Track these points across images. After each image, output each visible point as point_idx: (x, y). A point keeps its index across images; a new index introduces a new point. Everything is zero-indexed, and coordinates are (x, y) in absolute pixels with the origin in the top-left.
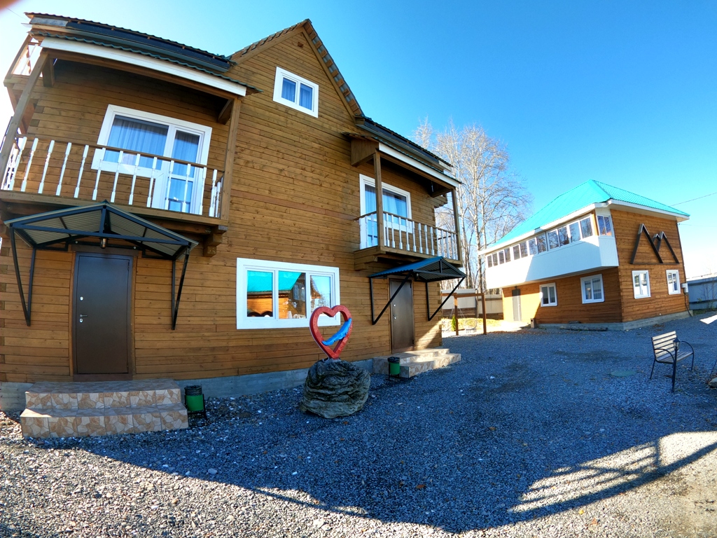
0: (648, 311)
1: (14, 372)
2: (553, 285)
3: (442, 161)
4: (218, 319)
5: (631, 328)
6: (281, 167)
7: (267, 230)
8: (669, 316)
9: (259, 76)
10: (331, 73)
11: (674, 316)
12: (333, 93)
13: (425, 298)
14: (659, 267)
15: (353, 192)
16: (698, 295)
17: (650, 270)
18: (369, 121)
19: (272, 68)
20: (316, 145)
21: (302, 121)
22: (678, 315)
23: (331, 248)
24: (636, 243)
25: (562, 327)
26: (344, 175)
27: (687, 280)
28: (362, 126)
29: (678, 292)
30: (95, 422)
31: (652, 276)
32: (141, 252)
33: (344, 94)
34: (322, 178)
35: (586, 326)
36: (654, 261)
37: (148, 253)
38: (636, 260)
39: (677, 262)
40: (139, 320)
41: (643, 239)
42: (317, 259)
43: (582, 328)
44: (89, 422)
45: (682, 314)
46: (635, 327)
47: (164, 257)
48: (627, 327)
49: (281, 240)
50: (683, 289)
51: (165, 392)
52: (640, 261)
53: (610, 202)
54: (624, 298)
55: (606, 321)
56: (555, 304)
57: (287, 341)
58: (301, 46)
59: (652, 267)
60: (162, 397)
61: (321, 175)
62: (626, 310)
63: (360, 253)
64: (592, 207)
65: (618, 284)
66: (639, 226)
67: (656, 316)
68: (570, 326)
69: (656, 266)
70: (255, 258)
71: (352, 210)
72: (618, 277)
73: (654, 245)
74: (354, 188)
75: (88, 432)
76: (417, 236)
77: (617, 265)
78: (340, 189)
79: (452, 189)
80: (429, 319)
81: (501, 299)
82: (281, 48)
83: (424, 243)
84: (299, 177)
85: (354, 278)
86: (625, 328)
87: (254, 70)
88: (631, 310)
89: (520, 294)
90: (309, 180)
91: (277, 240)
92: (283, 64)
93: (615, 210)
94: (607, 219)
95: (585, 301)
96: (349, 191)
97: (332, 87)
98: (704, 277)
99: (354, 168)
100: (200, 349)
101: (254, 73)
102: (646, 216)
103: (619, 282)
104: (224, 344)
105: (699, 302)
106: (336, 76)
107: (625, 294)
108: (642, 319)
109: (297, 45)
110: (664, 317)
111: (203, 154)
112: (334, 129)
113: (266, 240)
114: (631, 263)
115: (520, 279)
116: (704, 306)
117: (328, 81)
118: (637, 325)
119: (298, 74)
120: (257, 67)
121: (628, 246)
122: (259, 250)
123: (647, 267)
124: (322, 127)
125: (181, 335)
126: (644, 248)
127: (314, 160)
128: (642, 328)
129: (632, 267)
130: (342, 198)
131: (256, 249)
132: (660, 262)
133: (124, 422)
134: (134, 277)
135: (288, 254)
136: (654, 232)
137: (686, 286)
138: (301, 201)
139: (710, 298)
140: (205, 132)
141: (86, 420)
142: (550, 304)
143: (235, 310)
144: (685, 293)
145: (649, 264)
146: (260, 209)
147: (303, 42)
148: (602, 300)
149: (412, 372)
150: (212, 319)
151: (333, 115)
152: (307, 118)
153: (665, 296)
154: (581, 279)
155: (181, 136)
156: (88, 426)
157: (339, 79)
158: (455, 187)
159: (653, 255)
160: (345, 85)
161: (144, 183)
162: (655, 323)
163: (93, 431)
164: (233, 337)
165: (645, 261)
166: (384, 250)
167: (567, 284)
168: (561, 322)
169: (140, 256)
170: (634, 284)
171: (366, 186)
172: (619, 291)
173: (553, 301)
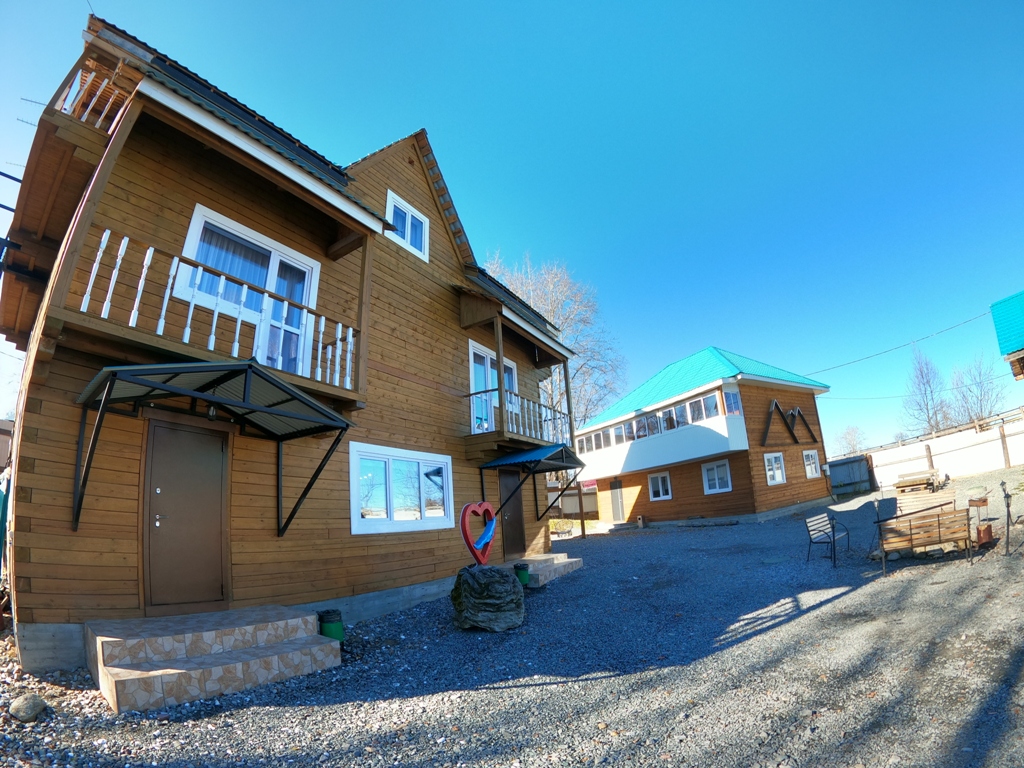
0: (784, 498)
1: (48, 607)
2: (666, 474)
3: (550, 324)
4: (330, 521)
5: (765, 519)
6: (393, 325)
7: (380, 407)
8: (809, 503)
9: (369, 199)
10: (442, 205)
11: (814, 502)
12: (442, 231)
13: (533, 494)
14: (794, 449)
15: (463, 361)
16: (842, 476)
17: (784, 452)
18: (482, 272)
19: (383, 190)
20: (427, 300)
21: (413, 266)
22: (819, 501)
23: (444, 432)
24: (767, 422)
25: (680, 524)
26: (454, 339)
27: (828, 460)
28: (474, 278)
29: (818, 475)
30: (230, 672)
31: (788, 458)
32: (238, 427)
33: (454, 234)
34: (433, 343)
35: (712, 521)
36: (789, 441)
37: (248, 429)
38: (768, 442)
39: (815, 441)
40: (237, 523)
41: (775, 417)
42: (429, 445)
43: (706, 523)
44: (222, 674)
45: (823, 500)
46: (771, 518)
47: (267, 435)
48: (761, 518)
49: (394, 420)
50: (823, 471)
51: (298, 621)
52: (772, 442)
53: (739, 377)
54: (758, 485)
55: (735, 514)
56: (669, 497)
57: (402, 549)
58: (411, 162)
59: (786, 448)
60: (296, 629)
61: (432, 338)
62: (759, 498)
63: (471, 439)
64: (719, 382)
65: (749, 469)
66: (770, 402)
67: (794, 504)
68: (690, 522)
69: (791, 447)
70: (368, 442)
71: (462, 384)
72: (748, 462)
73: (788, 423)
74: (464, 356)
75: (220, 689)
76: (523, 417)
77: (747, 448)
78: (450, 357)
79: (564, 360)
80: (539, 519)
81: (595, 494)
82: (391, 163)
83: (530, 425)
84: (412, 340)
85: (466, 470)
86: (759, 520)
87: (365, 190)
88: (764, 499)
89: (621, 487)
90: (421, 344)
91: (390, 419)
92: (394, 187)
93: (744, 385)
94: (735, 395)
95: (707, 491)
96: (459, 361)
97: (441, 223)
98: (848, 456)
99: (463, 331)
100: (311, 562)
101: (365, 194)
102: (778, 390)
103: (749, 467)
104: (337, 554)
105: (845, 485)
106: (447, 209)
107: (757, 481)
108: (777, 508)
109: (407, 160)
110: (803, 505)
111: (311, 296)
112: (444, 279)
113: (379, 419)
114: (763, 445)
115: (616, 470)
116: (849, 489)
117: (438, 215)
118: (772, 515)
119: (409, 202)
120: (368, 185)
121: (759, 426)
122: (373, 432)
123: (781, 448)
124: (433, 276)
125: (289, 543)
126: (777, 427)
127: (425, 318)
128: (779, 519)
129: (763, 449)
130: (452, 369)
131: (369, 431)
132: (796, 441)
133: (268, 667)
134: (230, 462)
135: (400, 439)
136: (787, 408)
137: (826, 467)
138: (413, 370)
139: (857, 480)
140: (311, 266)
141: (217, 672)
142: (663, 498)
143: (349, 509)
144: (826, 476)
145: (782, 445)
146: (372, 379)
147: (414, 158)
148: (730, 489)
149: (543, 581)
150: (324, 521)
151: (443, 260)
152: (418, 263)
153: (803, 480)
154: (702, 465)
155: (285, 269)
156: (220, 679)
157: (450, 214)
158: (567, 358)
159: (787, 435)
160: (458, 223)
161: (249, 329)
162: (792, 512)
163: (227, 687)
164: (347, 545)
165: (778, 442)
166: (508, 436)
167: (686, 472)
168: (677, 519)
169: (237, 434)
170: (767, 468)
171: (475, 354)
172: (750, 478)
173: (666, 493)
